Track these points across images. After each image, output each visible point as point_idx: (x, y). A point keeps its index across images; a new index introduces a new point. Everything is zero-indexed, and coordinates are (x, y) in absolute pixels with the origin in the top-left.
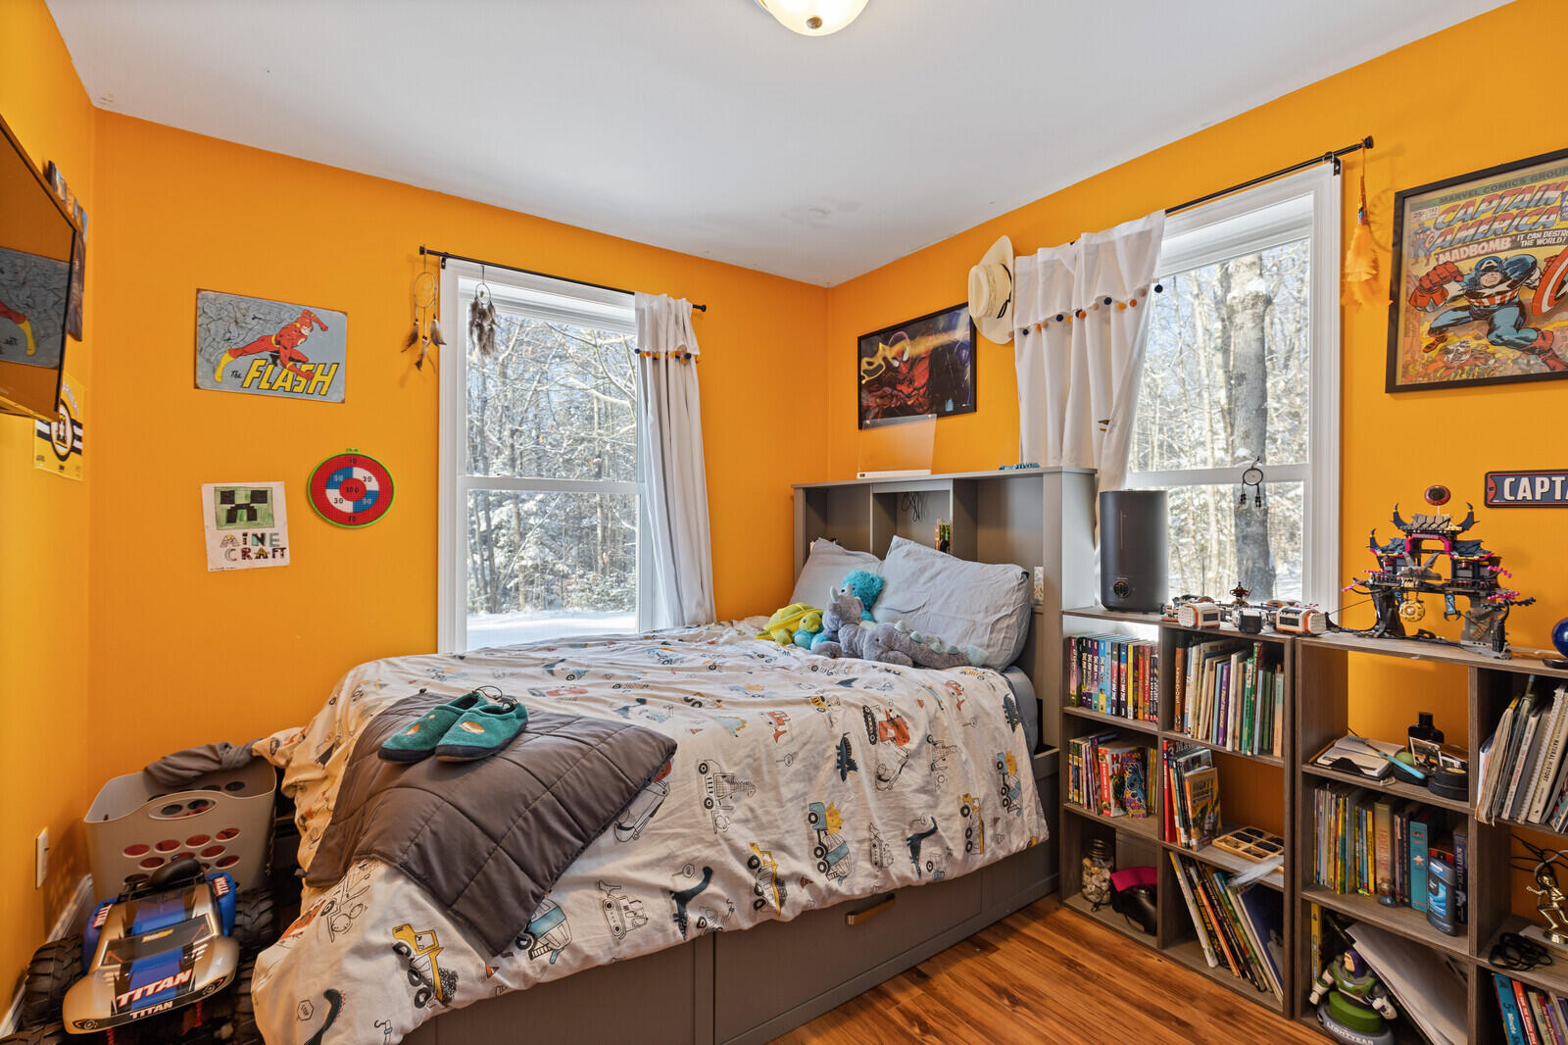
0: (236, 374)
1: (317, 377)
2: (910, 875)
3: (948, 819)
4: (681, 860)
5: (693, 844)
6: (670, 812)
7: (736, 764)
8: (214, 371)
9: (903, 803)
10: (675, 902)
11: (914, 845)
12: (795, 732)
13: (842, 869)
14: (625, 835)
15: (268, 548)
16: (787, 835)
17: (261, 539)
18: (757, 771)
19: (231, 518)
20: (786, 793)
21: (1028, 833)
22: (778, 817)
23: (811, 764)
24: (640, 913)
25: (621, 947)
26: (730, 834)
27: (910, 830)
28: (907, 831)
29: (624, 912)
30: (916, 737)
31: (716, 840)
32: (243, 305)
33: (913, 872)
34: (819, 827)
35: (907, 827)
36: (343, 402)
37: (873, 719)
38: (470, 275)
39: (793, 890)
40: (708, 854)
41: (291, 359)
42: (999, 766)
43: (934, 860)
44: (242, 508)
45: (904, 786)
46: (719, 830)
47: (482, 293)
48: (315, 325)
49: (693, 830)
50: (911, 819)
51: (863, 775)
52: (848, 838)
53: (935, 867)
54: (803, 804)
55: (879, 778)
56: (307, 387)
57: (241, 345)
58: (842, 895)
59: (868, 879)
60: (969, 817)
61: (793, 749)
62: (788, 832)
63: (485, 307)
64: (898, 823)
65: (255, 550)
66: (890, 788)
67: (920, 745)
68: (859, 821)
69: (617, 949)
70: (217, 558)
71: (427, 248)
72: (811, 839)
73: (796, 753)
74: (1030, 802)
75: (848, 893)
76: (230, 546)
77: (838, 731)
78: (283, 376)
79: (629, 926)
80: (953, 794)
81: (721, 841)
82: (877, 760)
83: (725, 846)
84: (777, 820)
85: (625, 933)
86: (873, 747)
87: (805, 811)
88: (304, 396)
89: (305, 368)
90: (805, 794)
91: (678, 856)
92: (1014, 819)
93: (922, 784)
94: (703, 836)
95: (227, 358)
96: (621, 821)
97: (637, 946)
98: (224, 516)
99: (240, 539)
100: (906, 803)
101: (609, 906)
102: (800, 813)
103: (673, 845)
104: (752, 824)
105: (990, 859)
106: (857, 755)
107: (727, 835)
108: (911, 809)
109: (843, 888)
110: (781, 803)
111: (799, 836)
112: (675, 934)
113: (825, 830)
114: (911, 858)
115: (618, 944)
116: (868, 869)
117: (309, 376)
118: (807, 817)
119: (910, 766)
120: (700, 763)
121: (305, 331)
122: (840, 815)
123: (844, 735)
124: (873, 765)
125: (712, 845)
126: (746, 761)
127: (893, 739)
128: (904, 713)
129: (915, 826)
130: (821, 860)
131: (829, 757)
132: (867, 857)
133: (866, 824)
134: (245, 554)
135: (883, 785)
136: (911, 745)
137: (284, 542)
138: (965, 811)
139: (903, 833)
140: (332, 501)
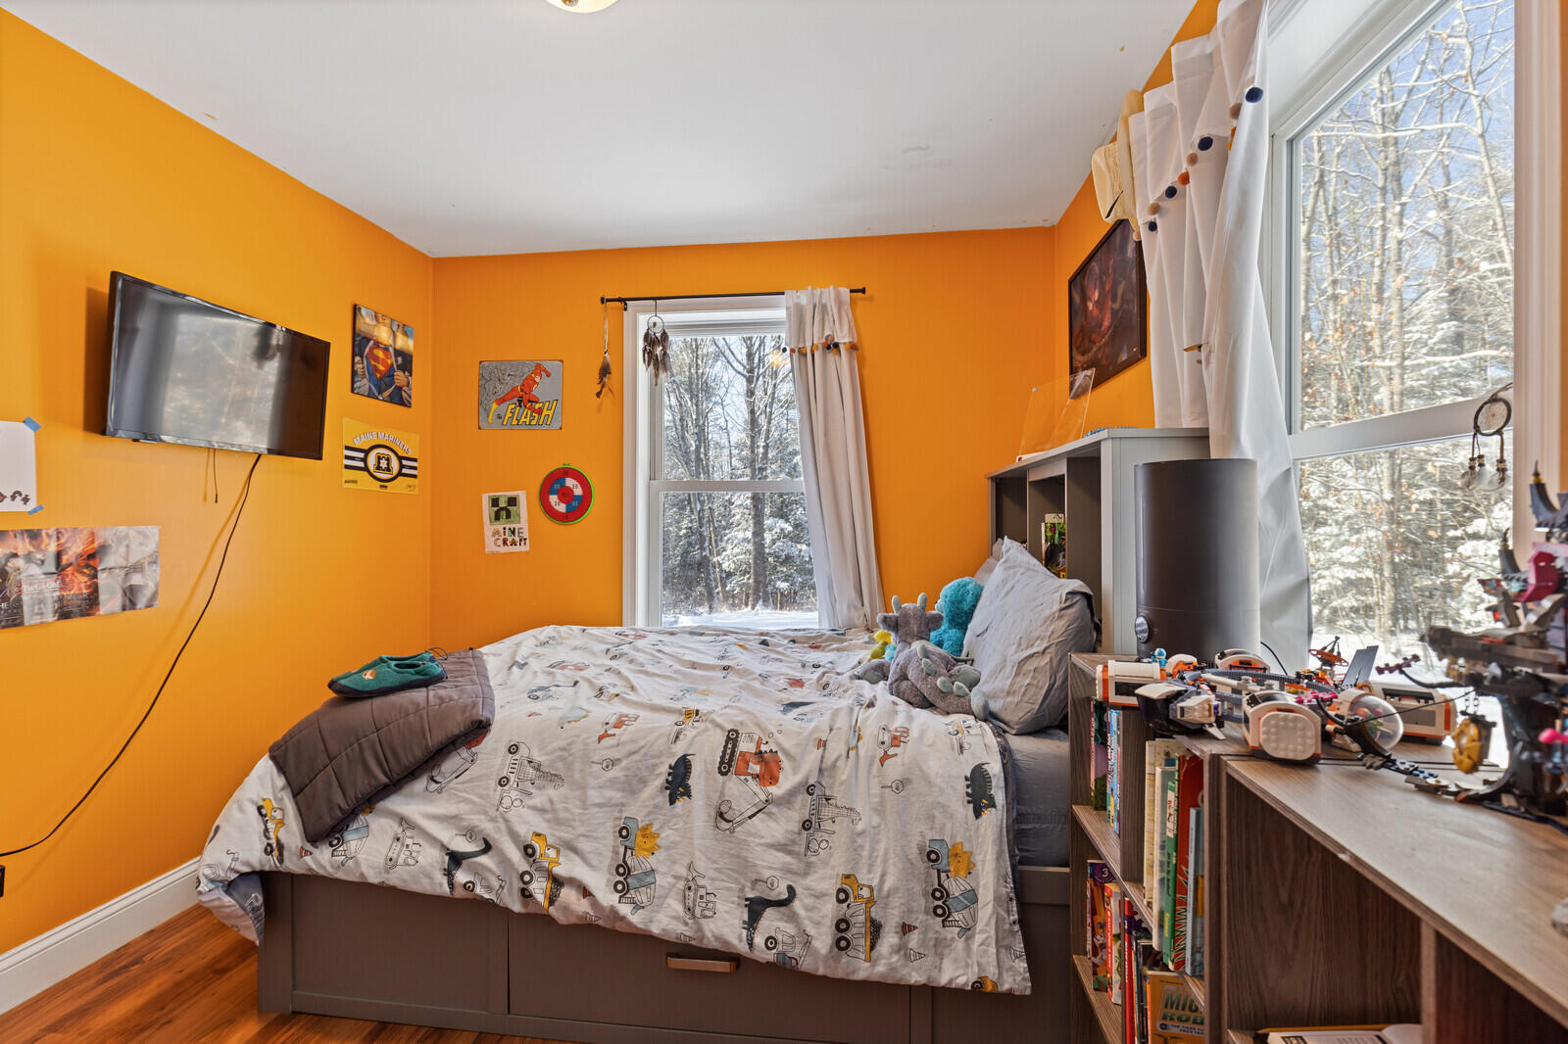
0: (499, 417)
1: (545, 412)
2: (735, 941)
3: (817, 897)
4: (465, 823)
5: (479, 813)
6: (472, 779)
7: (548, 754)
8: (488, 416)
9: (744, 854)
10: (447, 858)
11: (756, 908)
12: (624, 738)
13: (642, 897)
14: (434, 786)
15: (517, 539)
16: (581, 839)
17: (513, 532)
18: (569, 767)
19: (497, 517)
20: (594, 796)
21: (976, 969)
22: (577, 818)
23: (636, 776)
24: (414, 855)
25: (390, 876)
26: (511, 815)
27: (753, 889)
28: (747, 889)
29: (404, 848)
30: (787, 781)
31: (496, 817)
32: (503, 368)
33: (741, 940)
34: (627, 844)
35: (749, 884)
36: (561, 429)
37: (735, 746)
38: (645, 311)
39: (568, 895)
40: (487, 827)
41: (529, 401)
42: (932, 856)
43: (780, 938)
44: (504, 510)
45: (751, 834)
46: (501, 809)
47: (655, 324)
48: (543, 373)
49: (483, 802)
50: (754, 876)
51: (697, 806)
52: (662, 869)
53: (780, 947)
54: (618, 815)
55: (721, 815)
56: (539, 419)
57: (502, 395)
58: (630, 924)
59: (675, 922)
60: (845, 905)
61: (615, 754)
62: (584, 836)
63: (658, 335)
64: (736, 876)
65: (510, 539)
66: (732, 831)
67: (792, 793)
68: (681, 854)
69: (386, 876)
70: (491, 545)
71: (606, 297)
72: (616, 853)
73: (618, 760)
74: (988, 924)
75: (641, 926)
76: (497, 537)
77: (679, 750)
78: (525, 415)
79: (401, 861)
80: (833, 867)
81: (500, 819)
82: (722, 794)
83: (502, 826)
84: (574, 820)
85: (395, 866)
86: (721, 778)
87: (618, 822)
88: (538, 427)
89: (537, 406)
90: (623, 805)
91: (463, 819)
92: (953, 939)
93: (783, 841)
94: (488, 809)
95: (495, 406)
96: (434, 774)
97: (404, 881)
98: (493, 515)
99: (502, 531)
100: (750, 855)
101: (398, 840)
102: (611, 823)
103: (463, 808)
104: (549, 816)
105: (881, 974)
106: (695, 781)
107: (508, 816)
108: (755, 865)
109: (636, 919)
110: (584, 805)
111: (604, 846)
112: (441, 885)
113: (632, 849)
114: (744, 922)
115: (388, 872)
116: (676, 911)
117: (540, 412)
118: (618, 829)
119: (770, 814)
120: (512, 743)
121: (537, 379)
122: (658, 841)
123: (685, 756)
124: (717, 799)
125: (493, 820)
126: (559, 753)
127: (756, 777)
128: (784, 751)
129: (758, 886)
130: (621, 879)
131: (659, 775)
132: (681, 897)
133: (686, 861)
134: (505, 542)
135: (724, 825)
136: (776, 791)
137: (526, 535)
138: (842, 896)
139: (742, 890)
140: (553, 504)
